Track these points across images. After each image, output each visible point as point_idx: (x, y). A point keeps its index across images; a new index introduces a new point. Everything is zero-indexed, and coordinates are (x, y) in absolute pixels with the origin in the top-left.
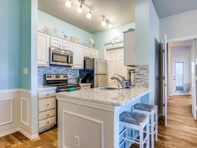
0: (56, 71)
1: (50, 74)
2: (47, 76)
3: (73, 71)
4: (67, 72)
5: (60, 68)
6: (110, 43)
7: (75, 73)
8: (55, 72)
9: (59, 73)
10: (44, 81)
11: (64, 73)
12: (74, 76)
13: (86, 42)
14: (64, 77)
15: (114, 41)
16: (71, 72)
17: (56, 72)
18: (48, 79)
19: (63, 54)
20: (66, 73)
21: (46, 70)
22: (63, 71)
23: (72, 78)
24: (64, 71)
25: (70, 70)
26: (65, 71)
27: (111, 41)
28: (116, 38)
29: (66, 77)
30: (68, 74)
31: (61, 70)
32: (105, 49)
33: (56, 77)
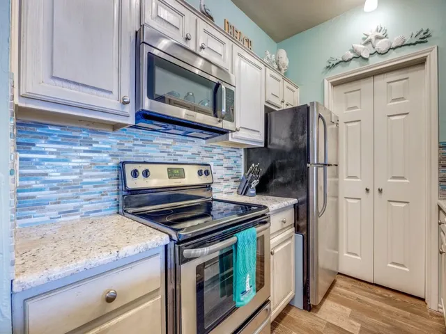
0: (171, 150)
1: (145, 163)
2: (129, 169)
3: (227, 155)
4: (208, 154)
5: (186, 141)
6: (352, 55)
7: (232, 160)
8: (165, 155)
9: (180, 160)
10: (118, 194)
11: (198, 160)
12: (230, 172)
13: (269, 56)
14: (200, 173)
15: (370, 45)
16: (221, 157)
17: (169, 154)
18: (132, 183)
19: (197, 72)
20: (206, 161)
21: (127, 145)
22: (195, 150)
23: (226, 177)
24: (199, 154)
25: (219, 151)
26: (203, 153)
27: (353, 51)
28: (380, 34)
29: (207, 173)
30: (212, 164)
31: (190, 148)
32: (326, 82)
33: (171, 174)
